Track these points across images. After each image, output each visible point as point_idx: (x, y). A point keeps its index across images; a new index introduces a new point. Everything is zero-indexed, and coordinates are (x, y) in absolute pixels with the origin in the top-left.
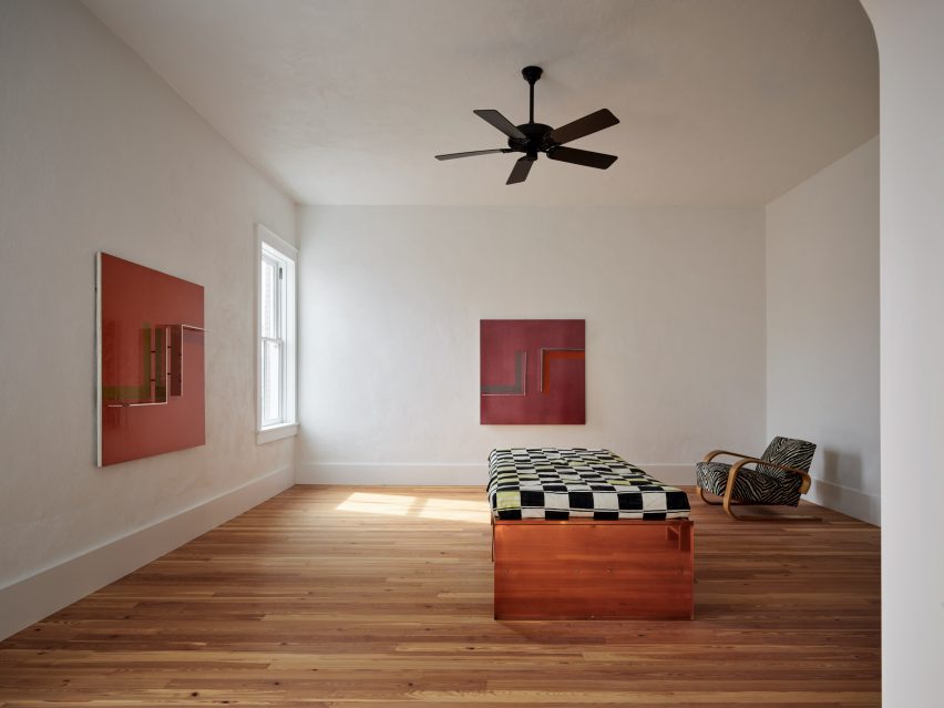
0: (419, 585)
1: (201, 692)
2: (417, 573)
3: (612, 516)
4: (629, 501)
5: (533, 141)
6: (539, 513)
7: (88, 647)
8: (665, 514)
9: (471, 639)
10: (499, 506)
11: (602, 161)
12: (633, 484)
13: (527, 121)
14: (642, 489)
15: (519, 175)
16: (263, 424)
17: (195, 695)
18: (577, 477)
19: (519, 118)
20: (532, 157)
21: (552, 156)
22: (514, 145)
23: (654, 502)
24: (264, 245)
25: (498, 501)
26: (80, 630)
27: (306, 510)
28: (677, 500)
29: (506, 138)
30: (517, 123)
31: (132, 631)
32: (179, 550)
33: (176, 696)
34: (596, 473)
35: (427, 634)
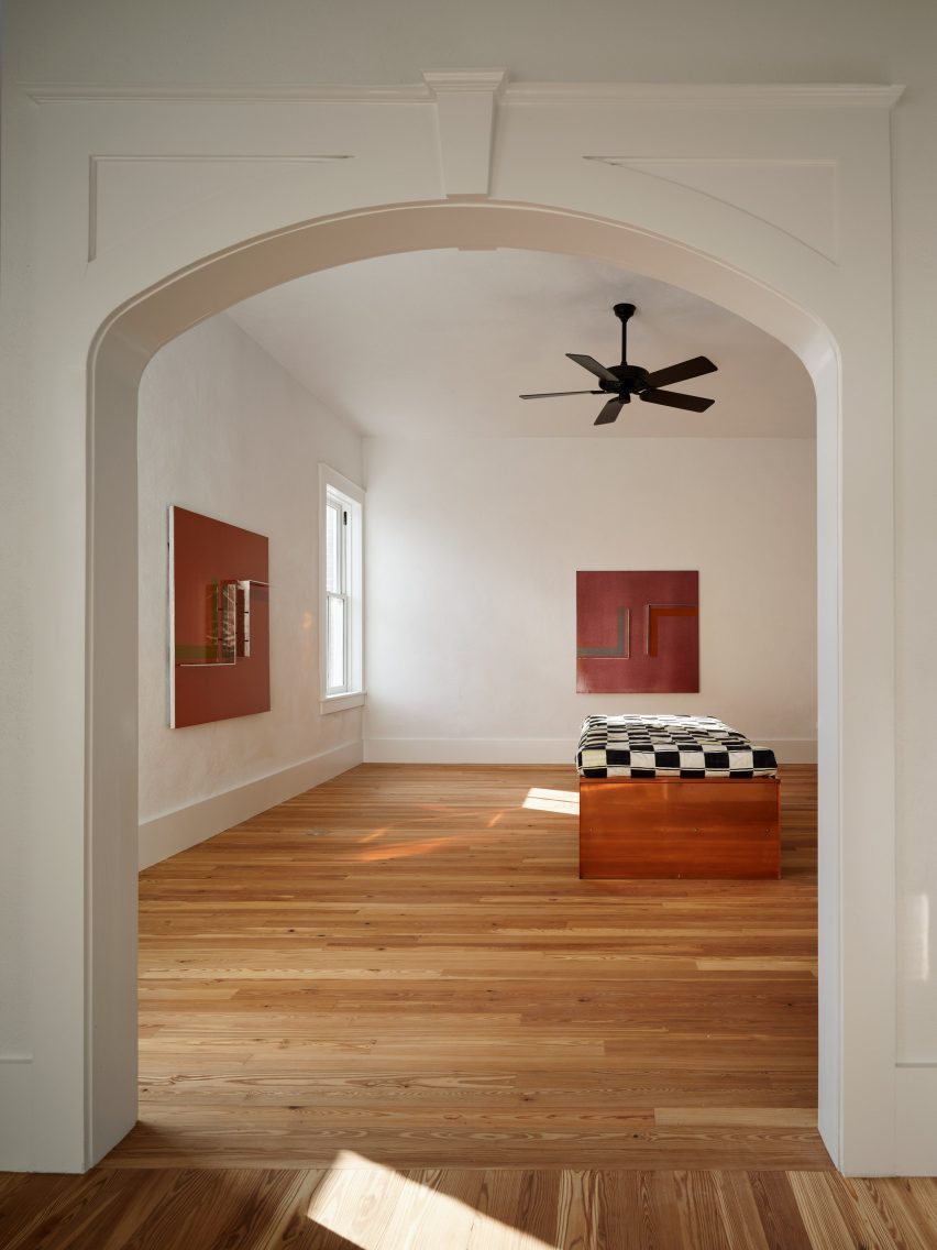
0: (504, 852)
1: (297, 929)
2: (502, 843)
3: (698, 775)
4: (717, 760)
5: (625, 383)
6: (625, 771)
7: (179, 899)
8: (752, 772)
9: (554, 893)
10: (585, 764)
11: (700, 404)
12: (723, 744)
13: (618, 363)
14: (729, 749)
15: (607, 416)
16: (328, 691)
17: (292, 931)
18: (669, 740)
19: (611, 359)
20: (625, 399)
21: (644, 398)
22: (606, 386)
23: (741, 761)
24: (329, 488)
25: (583, 759)
26: (166, 887)
27: (377, 788)
28: (764, 758)
29: (596, 379)
30: (607, 367)
31: (218, 887)
32: (245, 823)
33: (274, 932)
34: (691, 736)
35: (511, 889)
